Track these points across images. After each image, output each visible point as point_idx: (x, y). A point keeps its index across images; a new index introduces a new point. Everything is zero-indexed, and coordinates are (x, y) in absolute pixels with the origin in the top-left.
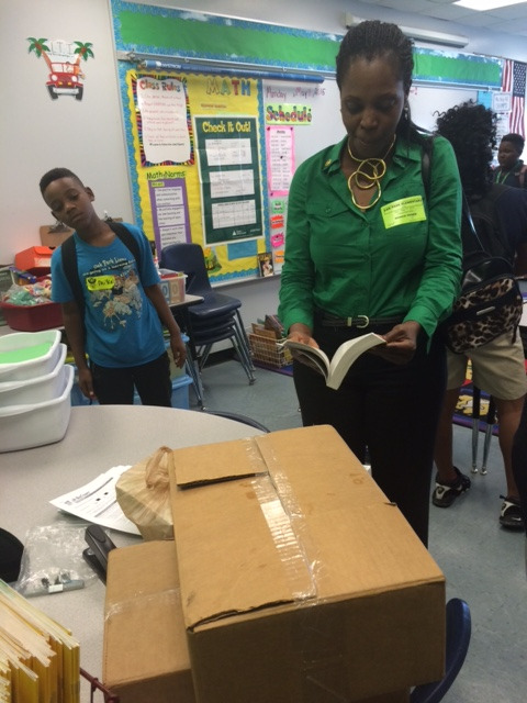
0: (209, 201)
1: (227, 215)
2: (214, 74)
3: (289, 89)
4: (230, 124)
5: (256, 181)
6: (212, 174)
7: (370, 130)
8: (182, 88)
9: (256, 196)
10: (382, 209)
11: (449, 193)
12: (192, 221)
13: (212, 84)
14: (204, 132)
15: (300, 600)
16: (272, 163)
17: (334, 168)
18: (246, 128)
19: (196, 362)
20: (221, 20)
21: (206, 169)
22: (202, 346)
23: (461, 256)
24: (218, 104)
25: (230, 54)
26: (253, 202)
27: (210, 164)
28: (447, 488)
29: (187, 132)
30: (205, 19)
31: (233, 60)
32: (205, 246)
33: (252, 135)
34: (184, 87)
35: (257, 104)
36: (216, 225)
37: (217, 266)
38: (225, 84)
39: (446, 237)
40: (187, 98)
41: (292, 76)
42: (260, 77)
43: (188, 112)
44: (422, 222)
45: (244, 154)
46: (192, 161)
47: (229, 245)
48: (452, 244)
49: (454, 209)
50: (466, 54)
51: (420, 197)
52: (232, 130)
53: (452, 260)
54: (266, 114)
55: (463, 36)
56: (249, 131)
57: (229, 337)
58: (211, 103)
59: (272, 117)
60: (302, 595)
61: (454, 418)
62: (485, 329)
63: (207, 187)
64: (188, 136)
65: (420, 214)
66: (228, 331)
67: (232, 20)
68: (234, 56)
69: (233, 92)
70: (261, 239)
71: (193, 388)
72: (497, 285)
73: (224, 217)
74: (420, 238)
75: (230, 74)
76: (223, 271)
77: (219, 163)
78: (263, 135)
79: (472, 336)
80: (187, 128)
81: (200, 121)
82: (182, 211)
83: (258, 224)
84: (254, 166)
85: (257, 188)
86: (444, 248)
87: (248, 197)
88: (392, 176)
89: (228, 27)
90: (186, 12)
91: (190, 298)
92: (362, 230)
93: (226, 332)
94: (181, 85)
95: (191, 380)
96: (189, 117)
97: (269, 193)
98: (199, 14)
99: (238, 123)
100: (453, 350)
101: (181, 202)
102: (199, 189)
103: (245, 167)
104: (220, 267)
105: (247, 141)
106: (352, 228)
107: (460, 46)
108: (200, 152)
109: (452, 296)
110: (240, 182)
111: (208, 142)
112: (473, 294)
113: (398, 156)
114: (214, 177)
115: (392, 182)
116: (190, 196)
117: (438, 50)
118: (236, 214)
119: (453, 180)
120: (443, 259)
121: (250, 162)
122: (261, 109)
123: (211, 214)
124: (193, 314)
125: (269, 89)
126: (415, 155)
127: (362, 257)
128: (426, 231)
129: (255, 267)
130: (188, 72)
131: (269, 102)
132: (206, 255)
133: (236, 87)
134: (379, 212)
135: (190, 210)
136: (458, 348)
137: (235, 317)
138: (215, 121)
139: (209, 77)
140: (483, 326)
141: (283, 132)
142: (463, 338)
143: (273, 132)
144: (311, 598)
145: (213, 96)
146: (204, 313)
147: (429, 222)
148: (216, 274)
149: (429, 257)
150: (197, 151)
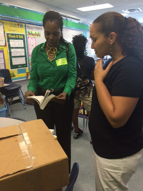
0: (11, 57)
1: (17, 61)
2: (12, 21)
3: (34, 27)
4: (17, 36)
5: (25, 52)
6: (12, 49)
7: (52, 40)
8: (2, 25)
9: (25, 56)
10: (56, 61)
11: (73, 58)
12: (6, 63)
13: (11, 24)
14: (9, 38)
15: (28, 169)
16: (30, 47)
17: (43, 49)
18: (22, 37)
19: (8, 103)
20: (13, 7)
21: (10, 48)
22: (10, 98)
23: (76, 74)
24: (13, 30)
25: (16, 16)
26: (24, 58)
27: (11, 46)
28: (77, 134)
29: (4, 37)
30: (8, 6)
31: (17, 18)
32: (10, 70)
33: (23, 39)
34: (3, 24)
35: (25, 30)
36: (13, 64)
37: (14, 76)
38: (15, 24)
39: (72, 69)
40: (4, 27)
41: (35, 24)
42: (25, 23)
43: (4, 31)
44: (66, 65)
45: (21, 44)
46: (6, 45)
47: (18, 70)
48: (74, 71)
49: (74, 62)
50: (80, 22)
51: (66, 58)
52: (18, 37)
53: (74, 75)
54: (27, 33)
55: (79, 17)
56: (23, 38)
57: (18, 96)
58: (11, 29)
59: (29, 35)
60: (28, 167)
61: (79, 115)
62: (83, 92)
63: (10, 53)
64: (4, 38)
65: (66, 63)
66: (18, 94)
67: (17, 7)
68: (18, 17)
69: (18, 27)
70: (27, 68)
71: (7, 111)
72: (85, 81)
73: (16, 62)
74: (66, 69)
75: (17, 22)
76: (16, 77)
77: (14, 46)
78: (27, 39)
79: (80, 94)
80: (4, 36)
81: (8, 34)
82: (3, 60)
83: (26, 64)
84: (24, 48)
85: (25, 54)
86: (72, 72)
87: (23, 56)
88: (58, 52)
89: (15, 9)
90: (3, 3)
91: (5, 85)
92: (51, 66)
93: (17, 95)
94: (2, 24)
95: (6, 109)
96: (4, 33)
97: (29, 55)
98: (7, 4)
99: (19, 36)
100: (75, 98)
101: (2, 57)
102: (8, 53)
103: (22, 48)
104: (15, 76)
105: (22, 41)
106: (48, 66)
107: (79, 20)
108: (8, 43)
109: (74, 85)
110: (20, 52)
111: (10, 40)
112: (80, 83)
113: (60, 47)
114: (12, 50)
115: (58, 54)
116: (5, 55)
117: (73, 20)
118: (20, 61)
119: (74, 55)
120: (72, 75)
121: (23, 47)
122: (26, 32)
123: (12, 61)
124: (7, 90)
125: (28, 27)
126: (64, 47)
127: (51, 73)
128: (67, 67)
129: (26, 76)
130: (4, 20)
131: (28, 30)
132: (10, 72)
133: (18, 26)
134: (55, 62)
135: (5, 59)
136: (77, 97)
137: (20, 90)
138: (12, 35)
139: (10, 22)
140: (82, 92)
141: (32, 39)
142: (78, 95)
143: (30, 39)
144: (31, 168)
145: (12, 27)
146: (10, 89)
147: (68, 65)
148: (14, 78)
149: (69, 74)
150: (7, 43)
